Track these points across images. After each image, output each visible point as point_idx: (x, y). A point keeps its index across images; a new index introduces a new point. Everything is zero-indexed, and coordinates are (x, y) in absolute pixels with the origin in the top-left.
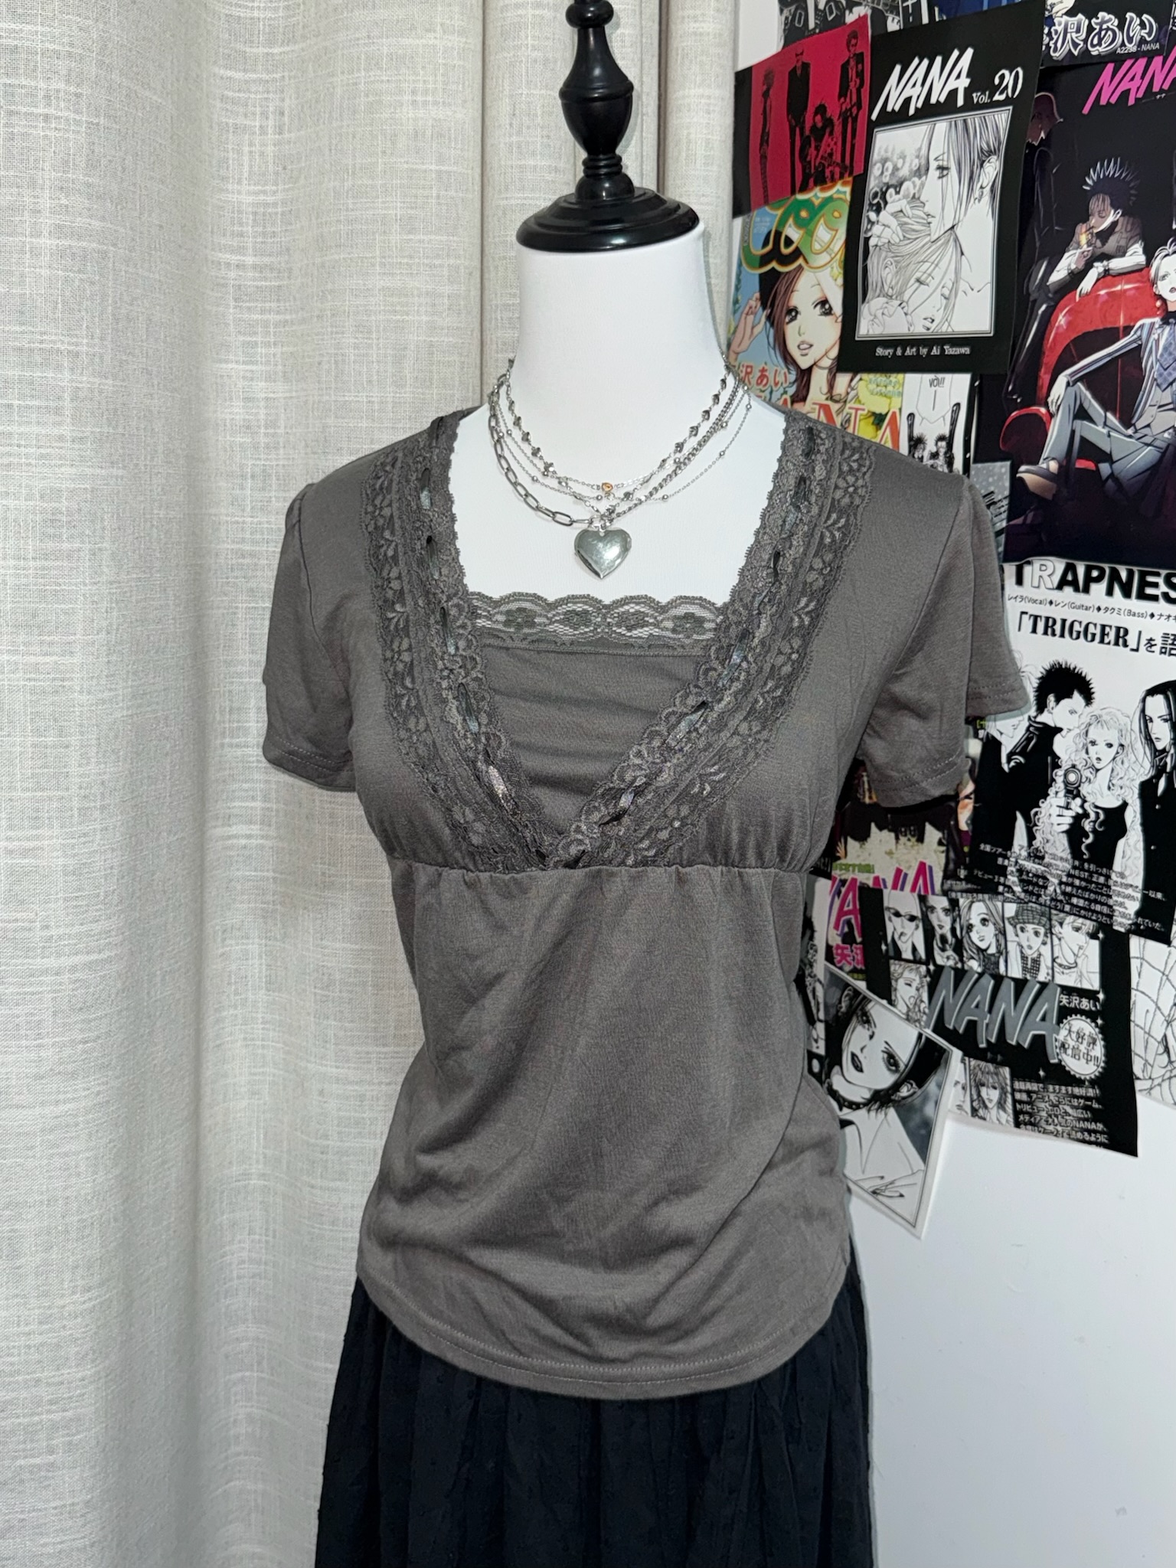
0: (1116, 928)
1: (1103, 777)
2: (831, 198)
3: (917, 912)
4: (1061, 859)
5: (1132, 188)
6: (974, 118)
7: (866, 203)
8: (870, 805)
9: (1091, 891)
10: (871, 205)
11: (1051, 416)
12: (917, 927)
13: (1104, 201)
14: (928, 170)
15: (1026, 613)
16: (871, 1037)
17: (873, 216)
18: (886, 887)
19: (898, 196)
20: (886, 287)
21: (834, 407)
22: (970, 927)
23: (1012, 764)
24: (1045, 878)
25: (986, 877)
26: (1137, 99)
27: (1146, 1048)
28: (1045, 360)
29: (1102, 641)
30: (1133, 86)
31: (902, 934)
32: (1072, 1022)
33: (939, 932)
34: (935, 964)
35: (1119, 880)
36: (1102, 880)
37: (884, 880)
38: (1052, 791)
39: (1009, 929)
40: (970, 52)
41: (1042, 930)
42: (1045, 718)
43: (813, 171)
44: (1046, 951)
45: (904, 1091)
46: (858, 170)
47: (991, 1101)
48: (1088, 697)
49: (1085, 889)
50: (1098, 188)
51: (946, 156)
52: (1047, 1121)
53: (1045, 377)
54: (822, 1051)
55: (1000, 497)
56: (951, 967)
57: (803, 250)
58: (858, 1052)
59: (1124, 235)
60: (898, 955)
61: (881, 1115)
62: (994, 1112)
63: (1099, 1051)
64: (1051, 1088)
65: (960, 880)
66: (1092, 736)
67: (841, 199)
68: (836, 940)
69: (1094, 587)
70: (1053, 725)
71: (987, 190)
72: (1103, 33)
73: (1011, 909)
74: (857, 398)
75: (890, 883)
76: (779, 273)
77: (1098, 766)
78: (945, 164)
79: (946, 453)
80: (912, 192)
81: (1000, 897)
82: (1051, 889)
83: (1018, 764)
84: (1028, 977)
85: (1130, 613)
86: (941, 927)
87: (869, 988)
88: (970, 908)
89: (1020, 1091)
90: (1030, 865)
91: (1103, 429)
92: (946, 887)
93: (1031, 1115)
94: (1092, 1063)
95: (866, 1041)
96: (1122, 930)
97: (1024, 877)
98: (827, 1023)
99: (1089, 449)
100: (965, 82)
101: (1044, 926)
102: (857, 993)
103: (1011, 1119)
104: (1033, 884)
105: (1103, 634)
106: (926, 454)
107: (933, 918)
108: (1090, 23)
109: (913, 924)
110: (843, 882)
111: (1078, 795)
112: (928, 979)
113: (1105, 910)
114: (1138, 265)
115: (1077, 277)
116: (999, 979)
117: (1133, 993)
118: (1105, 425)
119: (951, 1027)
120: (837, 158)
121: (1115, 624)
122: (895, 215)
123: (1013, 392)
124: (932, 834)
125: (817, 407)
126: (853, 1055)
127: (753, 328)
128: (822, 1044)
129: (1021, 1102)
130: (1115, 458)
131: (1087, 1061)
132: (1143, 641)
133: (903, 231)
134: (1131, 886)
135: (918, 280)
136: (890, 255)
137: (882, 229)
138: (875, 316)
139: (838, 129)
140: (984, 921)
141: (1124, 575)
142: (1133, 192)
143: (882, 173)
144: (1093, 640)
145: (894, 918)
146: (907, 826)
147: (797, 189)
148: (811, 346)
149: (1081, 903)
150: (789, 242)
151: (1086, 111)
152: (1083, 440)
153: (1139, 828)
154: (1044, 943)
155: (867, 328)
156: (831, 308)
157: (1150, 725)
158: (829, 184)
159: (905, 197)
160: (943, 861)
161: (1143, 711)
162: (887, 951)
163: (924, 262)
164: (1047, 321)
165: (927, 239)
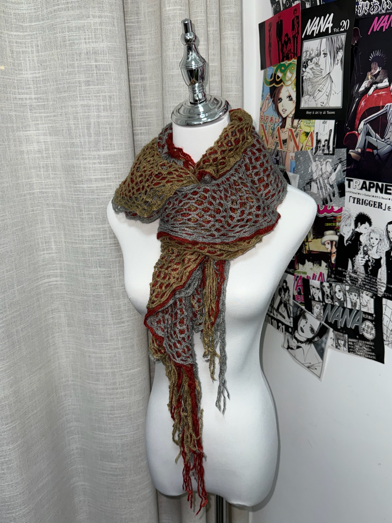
0: (379, 295)
1: (375, 249)
2: (291, 64)
3: (319, 287)
4: (362, 273)
5: (385, 60)
6: (334, 37)
7: (302, 65)
8: (305, 254)
9: (371, 284)
10: (303, 66)
11: (359, 134)
12: (319, 291)
13: (376, 64)
14: (320, 54)
15: (351, 197)
16: (306, 323)
17: (304, 69)
18: (310, 279)
19: (311, 63)
20: (309, 92)
21: (294, 130)
22: (335, 292)
23: (348, 244)
24: (357, 279)
25: (340, 278)
26: (386, 29)
27: (387, 332)
28: (358, 116)
29: (374, 207)
30: (385, 25)
31: (315, 293)
32: (366, 323)
33: (326, 293)
34: (325, 302)
35: (379, 281)
36: (374, 280)
37: (310, 277)
38: (359, 253)
39: (347, 294)
40: (332, 15)
41: (357, 295)
42: (357, 230)
43: (285, 55)
44: (358, 301)
45: (316, 339)
46: (299, 55)
47: (341, 344)
48: (370, 224)
49: (369, 283)
50: (374, 60)
51: (326, 50)
52: (358, 351)
53: (357, 122)
54: (292, 326)
55: (343, 160)
56: (330, 304)
57: (283, 80)
58: (302, 327)
59: (382, 76)
60: (314, 299)
61: (309, 346)
62: (342, 348)
63: (373, 332)
64: (360, 341)
65: (332, 278)
66: (371, 236)
67: (294, 64)
68: (296, 294)
69: (372, 189)
70: (359, 232)
71: (339, 61)
72: (375, 7)
73: (347, 288)
74: (300, 127)
75: (311, 278)
76: (276, 87)
77: (373, 246)
78: (326, 52)
79: (327, 145)
80: (316, 61)
81: (344, 284)
82: (359, 282)
83: (349, 244)
84: (353, 308)
85: (383, 198)
86: (327, 292)
87: (306, 308)
88: (335, 287)
89: (350, 342)
90: (353, 275)
91: (375, 139)
92: (328, 280)
93: (353, 349)
94: (371, 335)
95: (305, 324)
96: (380, 296)
97: (351, 278)
98: (293, 318)
99: (371, 146)
100: (331, 25)
101: (357, 293)
102: (302, 309)
103: (347, 350)
104: (354, 280)
105: (375, 205)
106: (321, 145)
107: (324, 289)
108: (370, 4)
109: (318, 291)
110: (298, 277)
111: (367, 254)
112: (323, 307)
113: (375, 290)
114: (386, 85)
115: (367, 89)
116: (344, 308)
117: (383, 315)
118: (375, 138)
119: (330, 321)
120: (292, 51)
121: (378, 201)
122: (311, 69)
123: (347, 126)
124: (324, 264)
125: (288, 130)
126: (301, 328)
127: (268, 104)
128: (292, 324)
129: (350, 345)
130: (378, 148)
131: (370, 334)
132: (387, 207)
133: (314, 74)
134: (383, 283)
135: (319, 90)
136: (310, 82)
137: (307, 74)
138: (306, 102)
139: (292, 41)
140: (340, 291)
141: (380, 186)
142: (385, 61)
143: (306, 56)
144: (371, 206)
145: (313, 288)
146: (316, 261)
147: (281, 60)
148: (286, 110)
149: (368, 287)
150: (278, 77)
151: (369, 33)
152: (369, 142)
153: (385, 265)
154: (358, 298)
155: (303, 105)
156: (292, 99)
157: (389, 233)
158: (290, 59)
159: (314, 63)
160: (327, 271)
161: (387, 229)
162: (311, 298)
163: (320, 84)
164: (358, 103)
165: (321, 77)
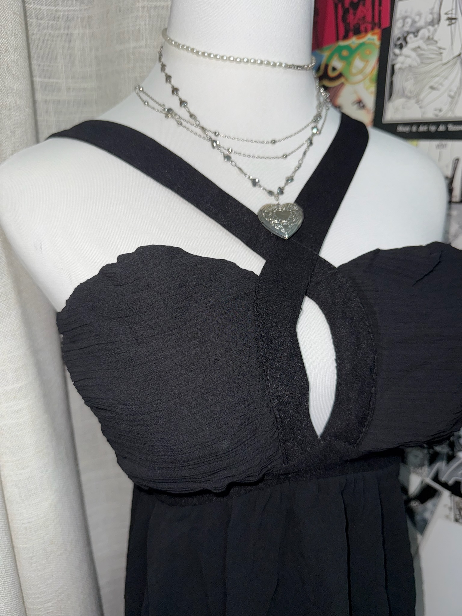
2: (364, 43)
7: (392, 44)
10: (395, 45)
14: (439, 20)
17: (397, 51)
19: (416, 39)
20: (406, 93)
43: (352, 28)
46: (385, 25)
51: (454, 12)
57: (345, 73)
67: (371, 43)
78: (454, 16)
80: (427, 35)
119: (443, 480)
120: (369, 18)
122: (414, 50)
133: (421, 59)
135: (431, 87)
136: (411, 73)
137: (405, 59)
138: (397, 110)
139: (369, 2)
143: (403, 26)
147: (340, 39)
150: (334, 69)
156: (364, 106)
158: (363, 34)
159: (422, 38)
163: (436, 76)
165: (440, 63)
